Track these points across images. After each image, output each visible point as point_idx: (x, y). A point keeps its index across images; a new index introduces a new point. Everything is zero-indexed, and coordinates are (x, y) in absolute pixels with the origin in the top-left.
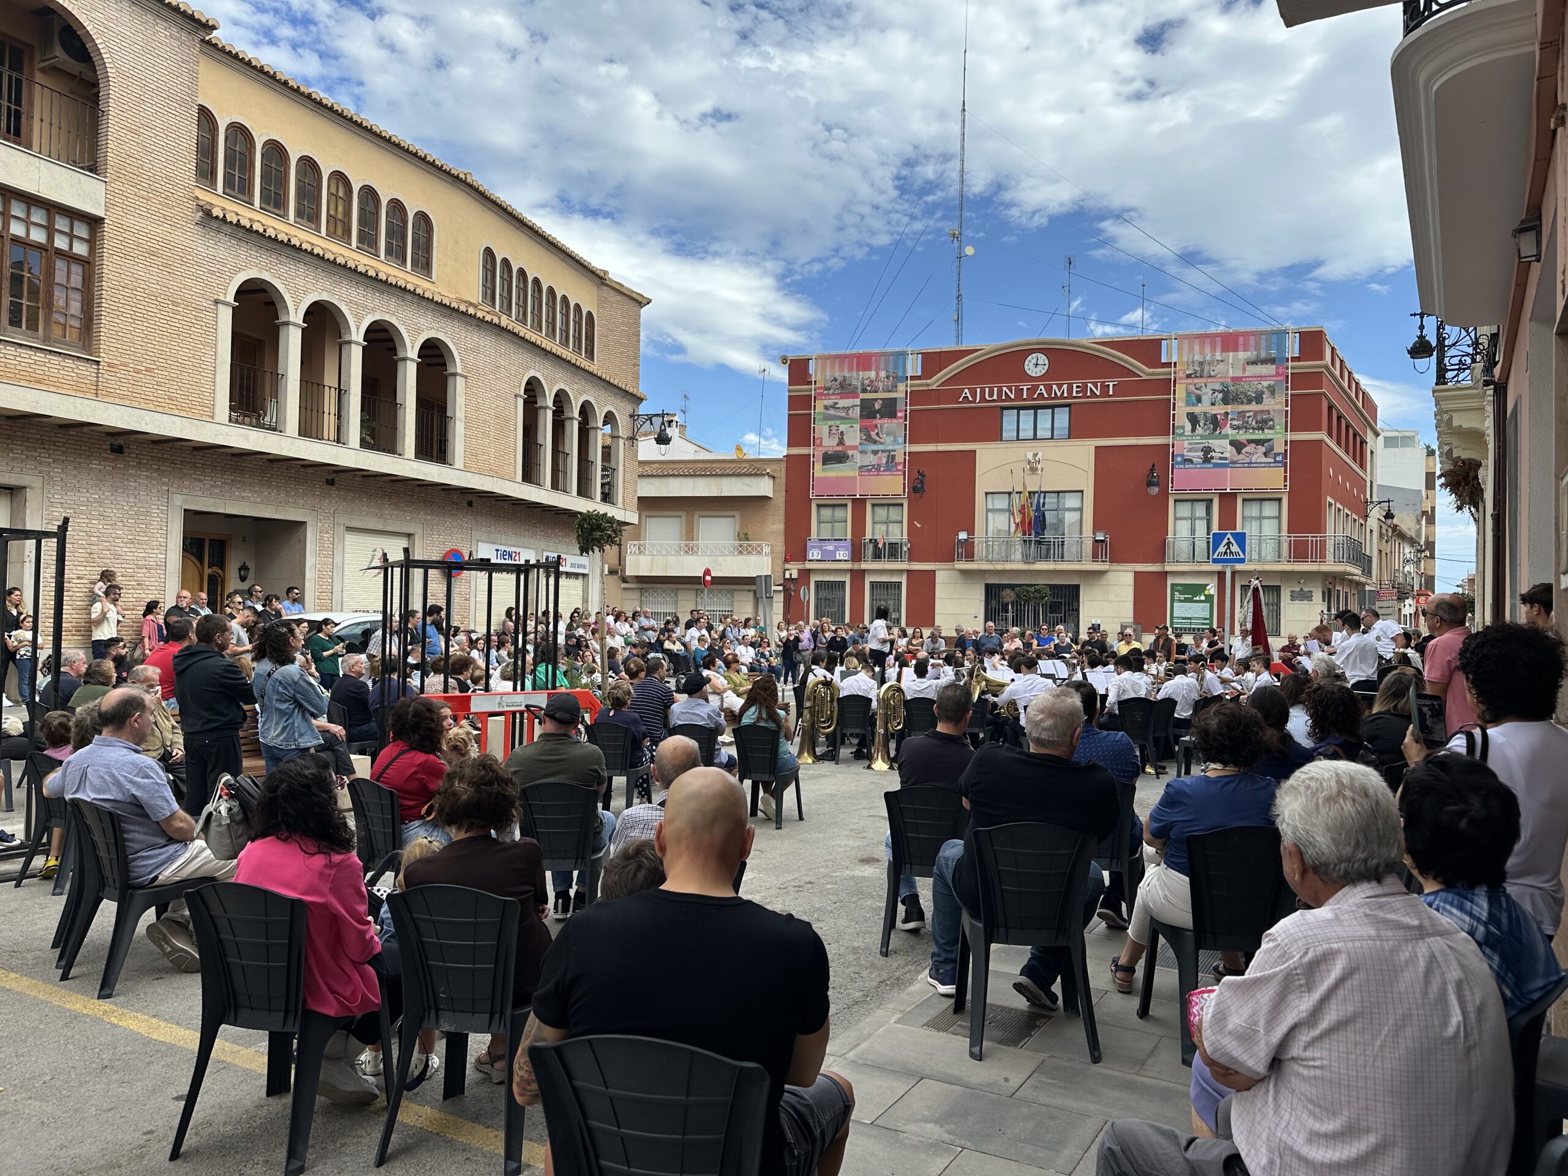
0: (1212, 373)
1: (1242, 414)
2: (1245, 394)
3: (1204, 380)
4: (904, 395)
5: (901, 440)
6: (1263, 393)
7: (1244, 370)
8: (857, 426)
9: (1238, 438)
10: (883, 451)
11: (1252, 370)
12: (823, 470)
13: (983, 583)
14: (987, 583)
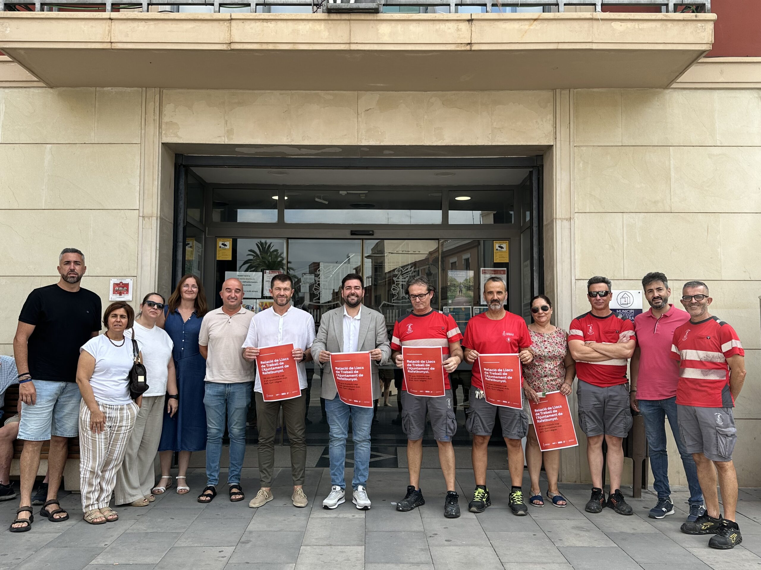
13: (160, 127)
14: (177, 136)
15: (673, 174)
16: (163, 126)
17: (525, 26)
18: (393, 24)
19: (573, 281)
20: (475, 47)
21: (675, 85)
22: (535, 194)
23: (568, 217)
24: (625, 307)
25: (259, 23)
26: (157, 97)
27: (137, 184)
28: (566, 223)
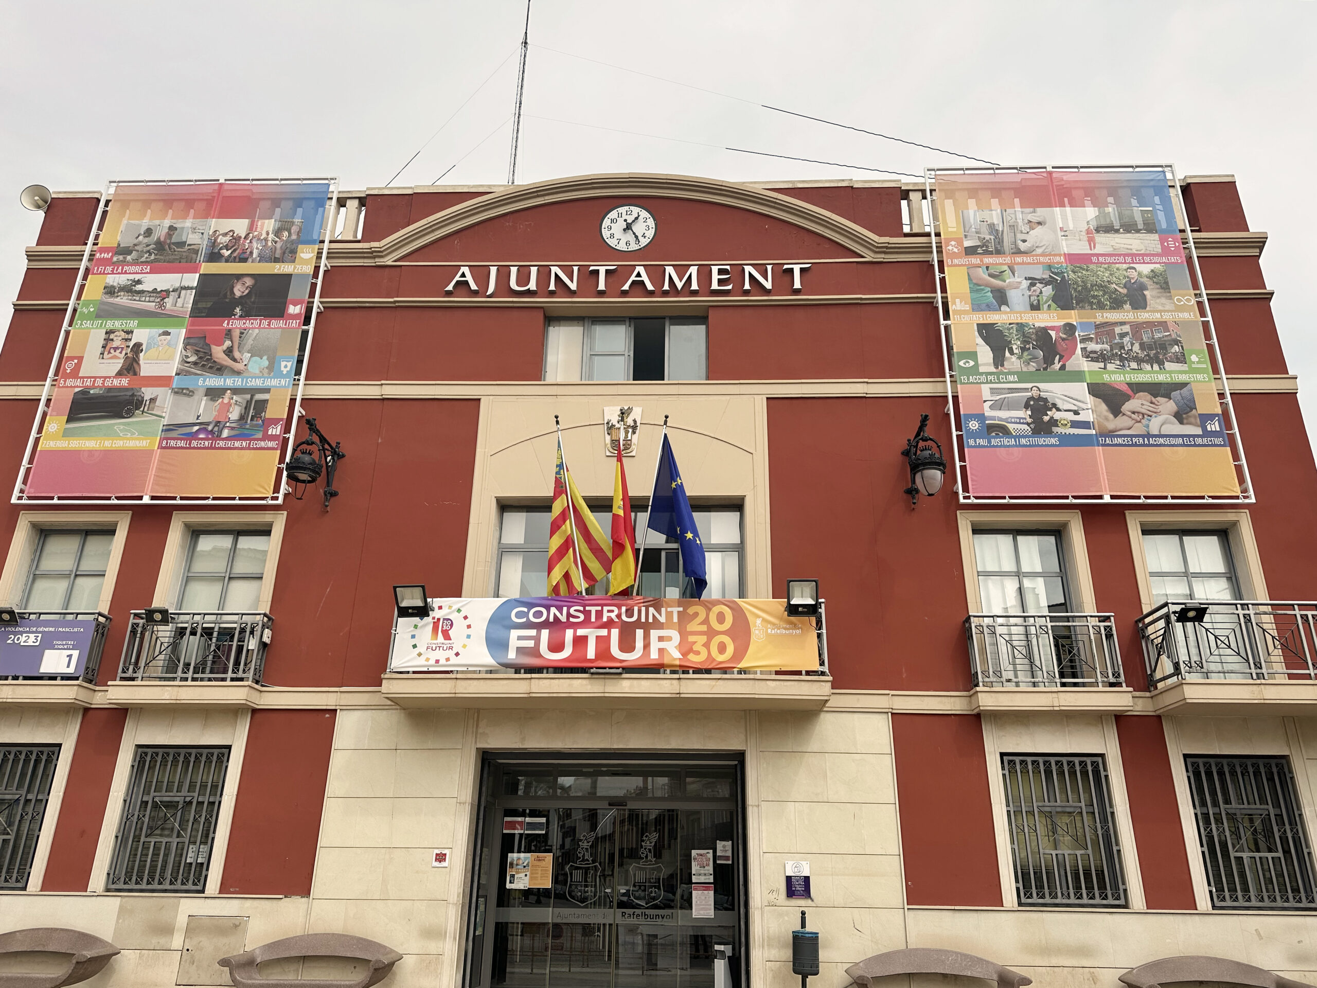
0: (1022, 246)
1: (1105, 330)
2: (1103, 287)
3: (1008, 260)
4: (310, 270)
5: (287, 366)
6: (1143, 287)
7: (1091, 241)
8: (181, 333)
9: (1106, 378)
10: (236, 391)
11: (1106, 243)
12: (66, 434)
13: (476, 738)
14: (487, 743)
15: (828, 773)
16: (478, 736)
17: (713, 682)
18: (631, 681)
19: (762, 854)
20: (682, 696)
21: (825, 709)
22: (739, 782)
23: (757, 804)
24: (798, 874)
25: (548, 680)
26: (476, 715)
27: (457, 778)
28: (755, 809)
